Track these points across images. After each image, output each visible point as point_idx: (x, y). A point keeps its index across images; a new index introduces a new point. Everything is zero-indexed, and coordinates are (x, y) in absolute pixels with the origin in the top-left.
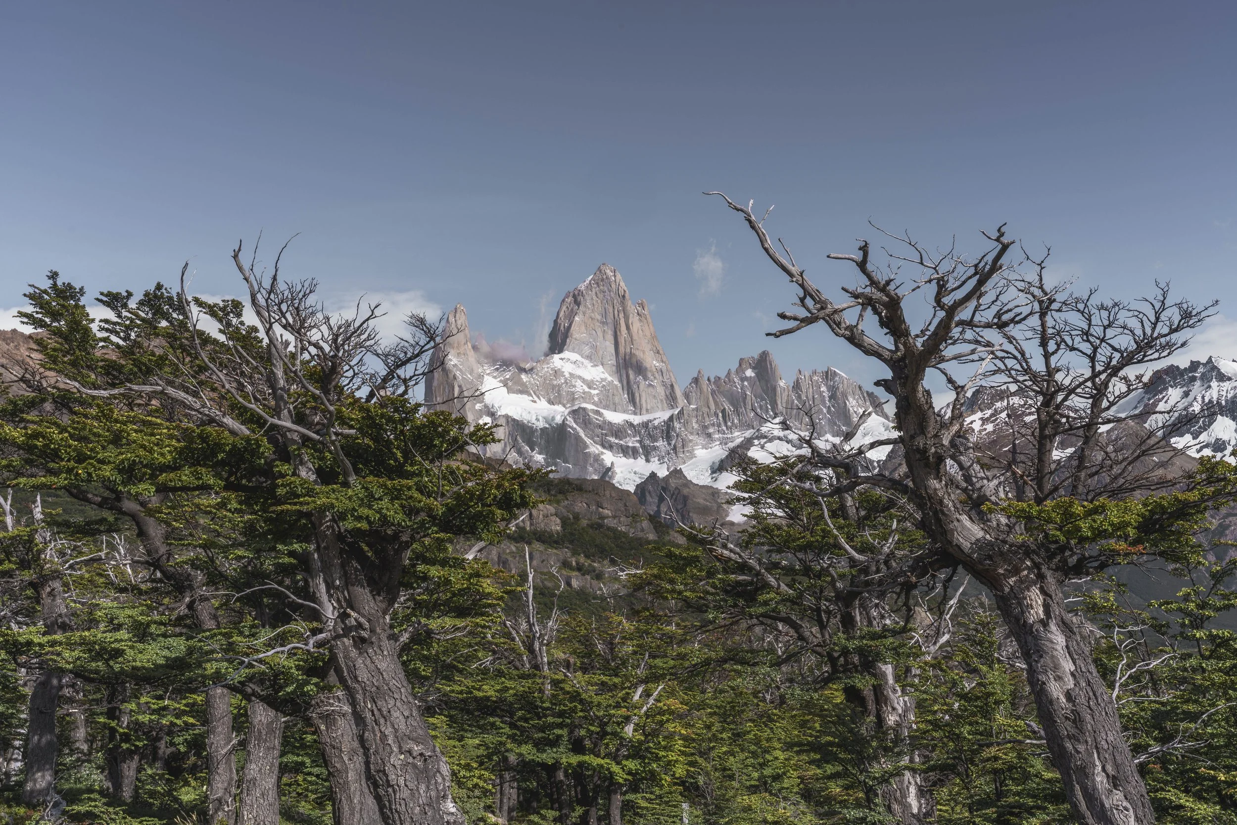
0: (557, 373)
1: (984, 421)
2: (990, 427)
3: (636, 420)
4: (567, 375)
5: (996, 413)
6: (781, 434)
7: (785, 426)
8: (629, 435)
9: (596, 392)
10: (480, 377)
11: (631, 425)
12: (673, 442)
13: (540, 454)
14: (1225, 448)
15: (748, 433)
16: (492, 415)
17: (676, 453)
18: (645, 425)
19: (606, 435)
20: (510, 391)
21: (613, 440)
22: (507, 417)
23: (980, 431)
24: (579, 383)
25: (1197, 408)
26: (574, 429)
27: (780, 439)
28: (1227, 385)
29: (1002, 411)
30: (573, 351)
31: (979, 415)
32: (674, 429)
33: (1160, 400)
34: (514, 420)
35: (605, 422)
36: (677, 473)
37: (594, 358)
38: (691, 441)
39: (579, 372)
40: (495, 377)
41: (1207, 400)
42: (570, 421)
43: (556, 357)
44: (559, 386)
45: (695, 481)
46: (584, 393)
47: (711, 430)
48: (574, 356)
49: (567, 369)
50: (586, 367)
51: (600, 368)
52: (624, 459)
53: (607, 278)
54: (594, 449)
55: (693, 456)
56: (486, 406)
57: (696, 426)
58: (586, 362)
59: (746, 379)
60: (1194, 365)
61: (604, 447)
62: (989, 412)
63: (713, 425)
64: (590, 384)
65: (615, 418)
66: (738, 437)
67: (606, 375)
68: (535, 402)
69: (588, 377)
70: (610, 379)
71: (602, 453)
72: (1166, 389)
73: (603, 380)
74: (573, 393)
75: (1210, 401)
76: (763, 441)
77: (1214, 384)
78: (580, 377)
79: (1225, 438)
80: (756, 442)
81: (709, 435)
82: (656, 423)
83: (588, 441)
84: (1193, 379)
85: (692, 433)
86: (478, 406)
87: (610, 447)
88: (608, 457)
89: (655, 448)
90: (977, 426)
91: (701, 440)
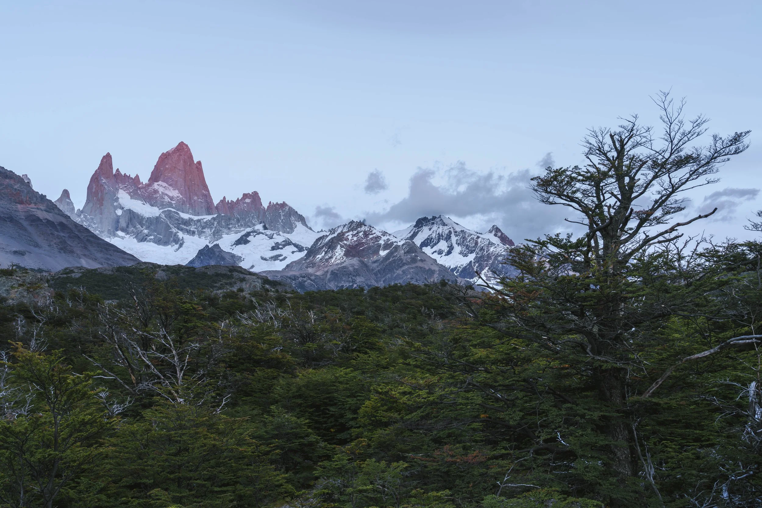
0: (156, 192)
1: (353, 236)
2: (355, 239)
3: (196, 218)
4: (161, 193)
5: (358, 233)
6: (263, 231)
7: (265, 228)
8: (191, 225)
9: (174, 202)
10: (117, 190)
11: (192, 220)
12: (213, 230)
13: (146, 229)
14: (442, 253)
15: (249, 230)
16: (123, 208)
17: (214, 235)
18: (199, 221)
19: (180, 224)
20: (132, 197)
21: (183, 226)
22: (130, 210)
23: (351, 240)
24: (166, 197)
25: (434, 236)
26: (164, 220)
27: (262, 233)
28: (445, 227)
29: (361, 232)
30: (164, 181)
31: (351, 233)
32: (213, 224)
33: (420, 231)
34: (133, 212)
35: (180, 217)
36: (217, 246)
37: (174, 185)
38: (221, 230)
39: (167, 192)
40: (125, 190)
41: (437, 233)
42: (163, 216)
43: (156, 184)
44: (156, 198)
45: (224, 250)
46: (169, 202)
47: (231, 226)
48: (164, 184)
49: (161, 190)
50: (170, 190)
51: (177, 191)
52: (188, 236)
53: (183, 149)
54: (174, 230)
55: (222, 238)
56: (119, 204)
57: (223, 224)
58: (170, 188)
59: (246, 203)
60: (434, 218)
61: (178, 229)
62: (355, 232)
63: (232, 224)
64: (172, 198)
65: (185, 216)
66: (243, 230)
67: (179, 195)
68: (144, 204)
69: (171, 195)
70: (181, 196)
71: (178, 232)
72: (422, 226)
73: (178, 197)
74: (163, 202)
75: (439, 234)
76: (255, 234)
77: (441, 227)
78: (167, 195)
79: (443, 249)
80: (252, 234)
81: (229, 229)
82: (205, 220)
83: (171, 226)
84: (433, 223)
85: (221, 227)
86: (115, 204)
87: (182, 230)
88: (181, 235)
89: (204, 232)
90: (350, 237)
91: (226, 231)
